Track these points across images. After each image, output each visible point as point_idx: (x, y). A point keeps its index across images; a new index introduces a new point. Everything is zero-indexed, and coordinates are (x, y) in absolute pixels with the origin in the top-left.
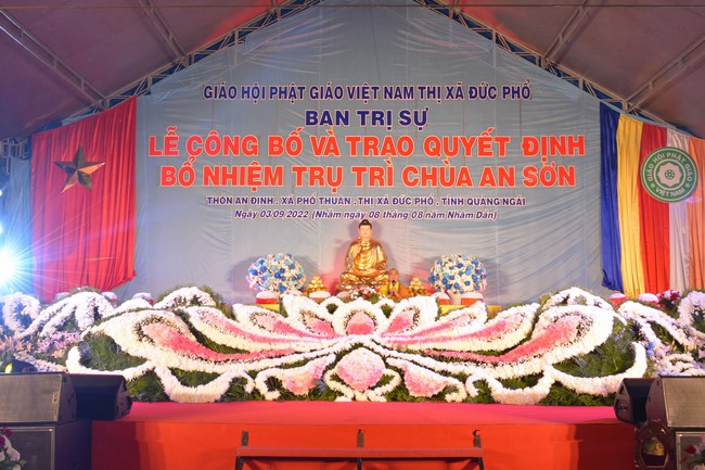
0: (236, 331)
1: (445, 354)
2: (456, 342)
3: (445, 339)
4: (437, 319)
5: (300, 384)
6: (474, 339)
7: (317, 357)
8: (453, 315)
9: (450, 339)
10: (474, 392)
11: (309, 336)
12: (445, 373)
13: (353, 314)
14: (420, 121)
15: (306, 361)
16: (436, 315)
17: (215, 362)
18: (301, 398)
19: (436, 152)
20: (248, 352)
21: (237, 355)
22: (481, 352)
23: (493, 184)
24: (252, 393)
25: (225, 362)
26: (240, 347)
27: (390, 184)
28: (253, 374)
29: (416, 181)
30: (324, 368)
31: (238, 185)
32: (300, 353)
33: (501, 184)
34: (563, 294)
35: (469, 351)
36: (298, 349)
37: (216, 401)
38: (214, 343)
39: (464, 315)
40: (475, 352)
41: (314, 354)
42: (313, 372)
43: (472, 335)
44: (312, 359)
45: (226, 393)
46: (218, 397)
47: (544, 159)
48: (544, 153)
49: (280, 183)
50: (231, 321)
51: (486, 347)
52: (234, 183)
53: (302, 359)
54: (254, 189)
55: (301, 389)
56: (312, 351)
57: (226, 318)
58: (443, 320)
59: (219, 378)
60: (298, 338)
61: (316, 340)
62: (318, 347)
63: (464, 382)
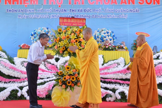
0: (15, 69)
1: (106, 80)
2: (111, 75)
3: (106, 74)
4: (103, 65)
5: (42, 93)
6: (119, 73)
7: (50, 81)
8: (110, 63)
9: (109, 73)
10: (119, 97)
11: (47, 71)
12: (106, 89)
13: (66, 62)
15: (45, 82)
16: (102, 63)
17: (5, 83)
18: (43, 99)
20: (19, 78)
21: (15, 80)
22: (122, 79)
23: (126, 4)
24: (21, 96)
25: (9, 82)
26: (16, 76)
27: (83, 3)
28: (21, 88)
29: (94, 2)
30: (53, 85)
31: (19, 4)
32: (42, 79)
33: (129, 3)
34: (157, 55)
35: (117, 79)
36: (42, 77)
37: (4, 100)
38: (4, 74)
39: (115, 63)
40: (119, 79)
41: (49, 80)
42: (48, 87)
43: (118, 72)
44: (48, 82)
45: (9, 97)
46: (5, 98)
49: (37, 3)
50: (12, 65)
51: (124, 77)
52: (18, 3)
53: (43, 82)
54: (26, 6)
55: (42, 95)
56: (48, 78)
57: (10, 63)
58: (105, 65)
59: (5, 90)
60: (42, 72)
61: (50, 73)
62: (51, 76)
63: (115, 93)
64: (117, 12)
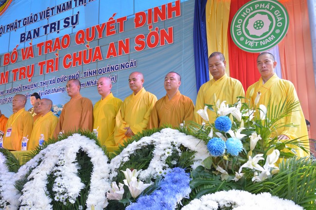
14: (74, 22)
19: (82, 41)
23: (115, 55)
27: (56, 69)
29: (70, 64)
33: (120, 53)
47: (150, 27)
48: (150, 22)
49: (7, 82)
64: (101, 73)
